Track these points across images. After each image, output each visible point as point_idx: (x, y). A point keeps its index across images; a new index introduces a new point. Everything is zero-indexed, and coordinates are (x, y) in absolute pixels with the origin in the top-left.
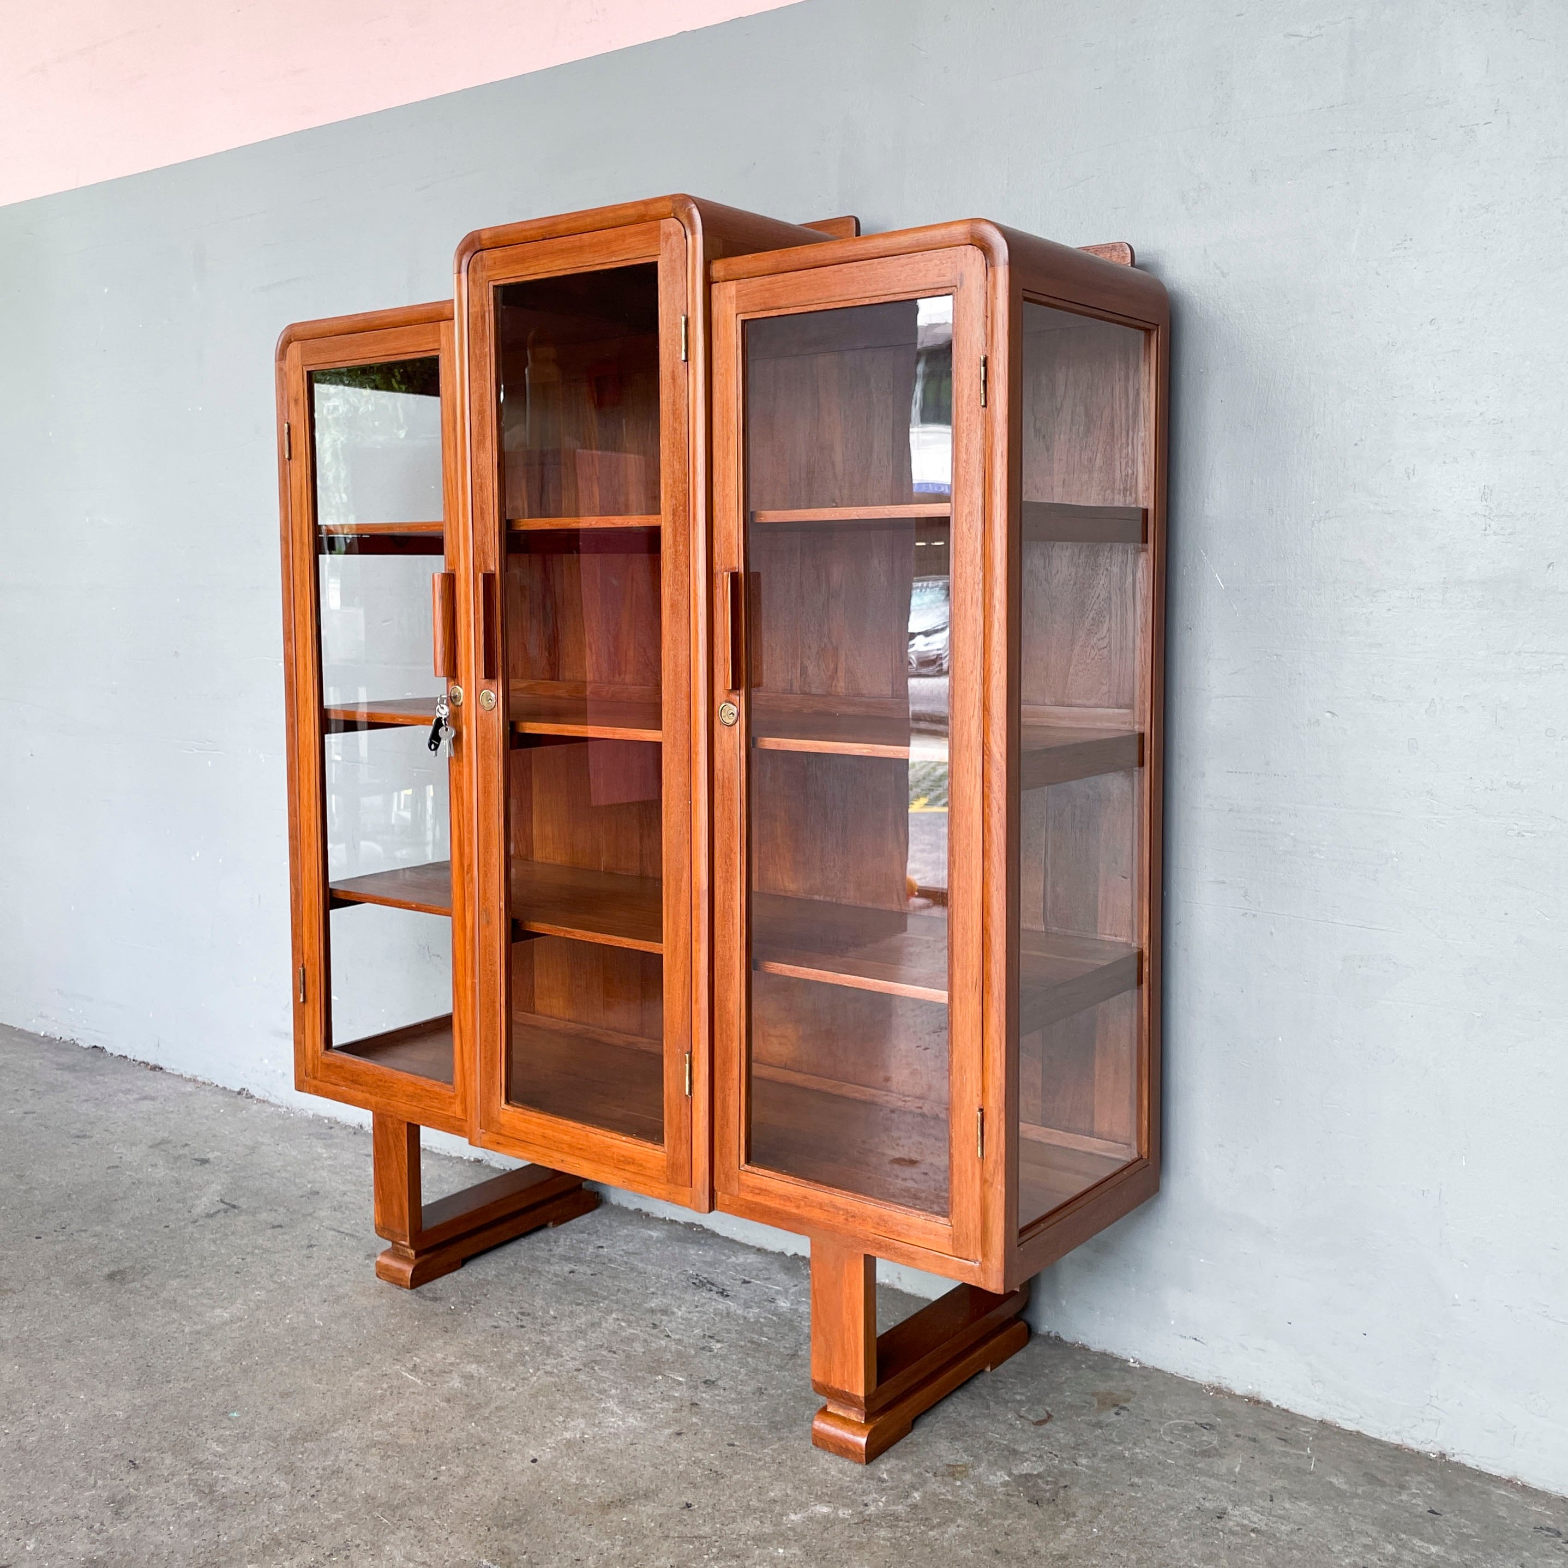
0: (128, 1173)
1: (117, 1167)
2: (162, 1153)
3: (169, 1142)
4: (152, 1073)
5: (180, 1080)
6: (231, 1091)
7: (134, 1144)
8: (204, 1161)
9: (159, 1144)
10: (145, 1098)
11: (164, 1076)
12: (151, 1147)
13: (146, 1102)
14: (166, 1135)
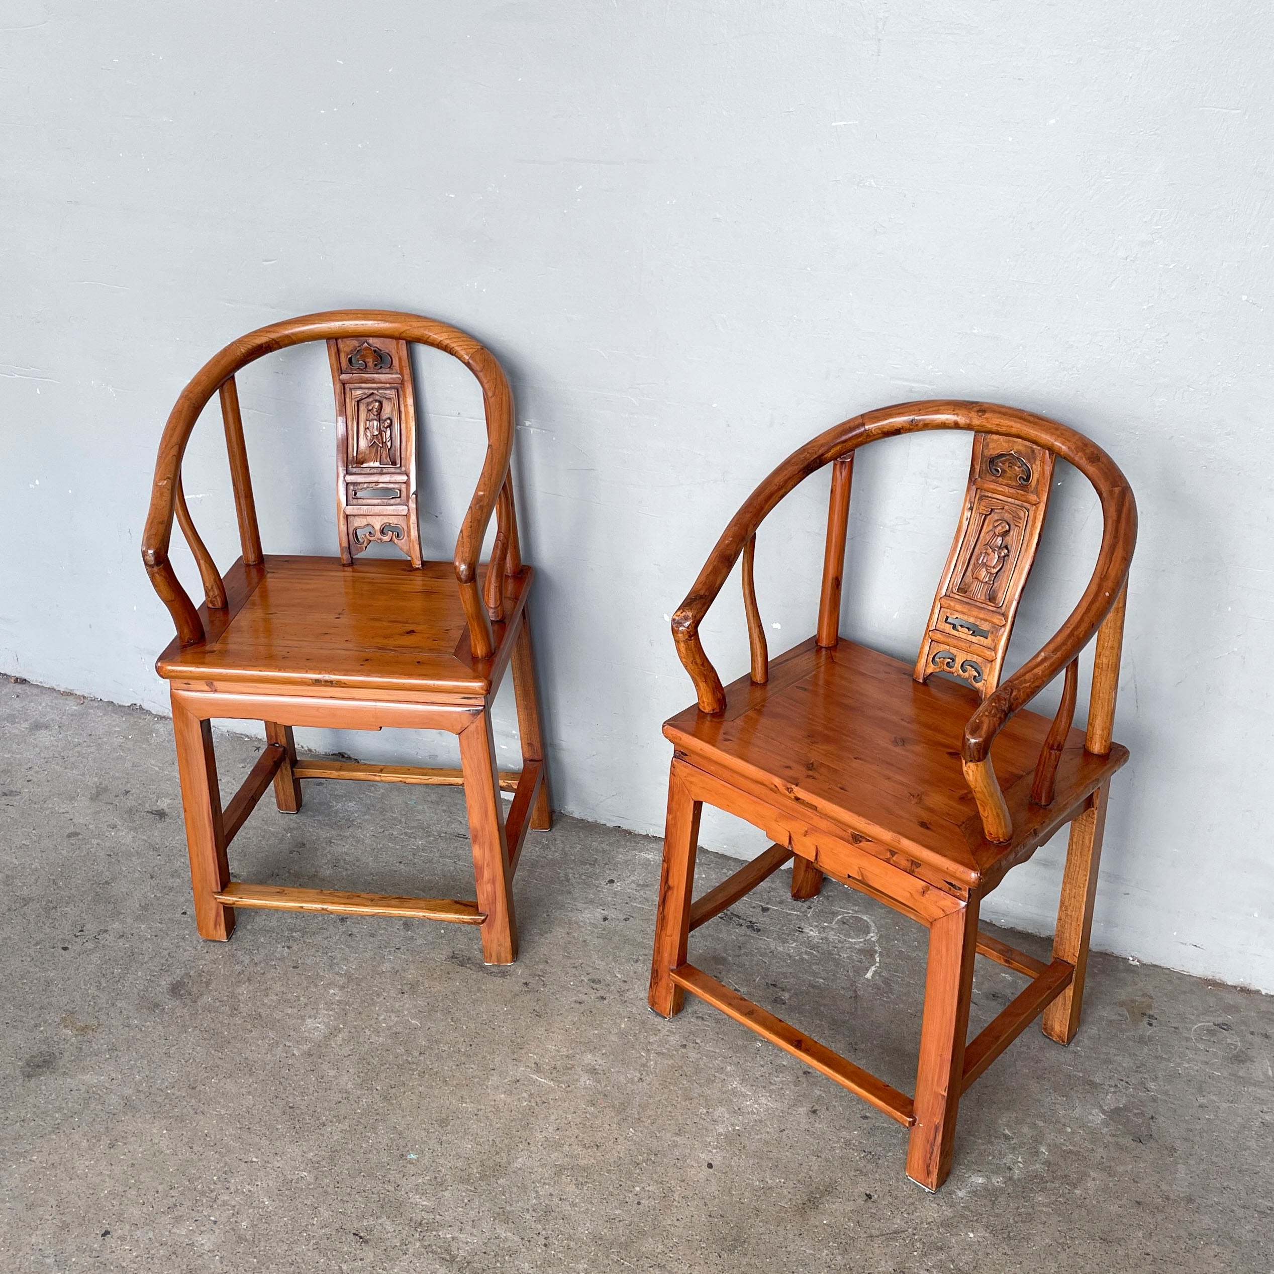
0: (94, 841)
1: (77, 834)
2: (109, 807)
3: (106, 790)
4: (19, 688)
5: (55, 695)
6: (120, 706)
7: (72, 799)
8: (161, 814)
9: (98, 794)
10: (37, 726)
11: (35, 691)
12: (91, 799)
13: (44, 732)
14: (96, 779)
